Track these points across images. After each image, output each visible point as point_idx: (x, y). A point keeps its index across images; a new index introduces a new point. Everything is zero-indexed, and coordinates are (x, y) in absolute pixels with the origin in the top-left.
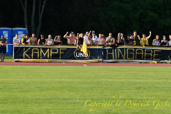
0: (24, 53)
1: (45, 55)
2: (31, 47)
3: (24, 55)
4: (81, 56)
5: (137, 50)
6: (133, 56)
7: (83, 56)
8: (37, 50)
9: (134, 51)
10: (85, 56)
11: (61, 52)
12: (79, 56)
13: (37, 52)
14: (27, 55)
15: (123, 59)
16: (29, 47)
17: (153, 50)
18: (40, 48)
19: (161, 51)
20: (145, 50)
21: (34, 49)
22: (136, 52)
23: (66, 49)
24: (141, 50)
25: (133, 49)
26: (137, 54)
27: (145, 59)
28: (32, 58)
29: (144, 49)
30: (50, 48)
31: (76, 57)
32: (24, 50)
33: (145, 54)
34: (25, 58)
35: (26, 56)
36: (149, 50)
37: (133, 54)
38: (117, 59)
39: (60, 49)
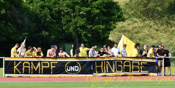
0: (15, 67)
1: (36, 70)
2: (22, 61)
3: (15, 70)
4: (72, 70)
5: (125, 62)
6: (121, 69)
7: (74, 70)
8: (28, 64)
9: (122, 63)
10: (76, 70)
11: (52, 66)
12: (70, 70)
13: (28, 66)
14: (17, 69)
15: (112, 72)
16: (20, 61)
17: (140, 62)
18: (31, 61)
19: (147, 63)
20: (133, 62)
21: (25, 63)
22: (124, 64)
23: (57, 62)
24: (129, 62)
25: (121, 62)
26: (125, 67)
27: (133, 72)
28: (23, 73)
29: (131, 61)
30: (41, 62)
31: (67, 70)
32: (15, 64)
33: (133, 66)
34: (16, 73)
35: (17, 71)
36: (136, 62)
37: (121, 67)
38: (106, 72)
39: (51, 63)
